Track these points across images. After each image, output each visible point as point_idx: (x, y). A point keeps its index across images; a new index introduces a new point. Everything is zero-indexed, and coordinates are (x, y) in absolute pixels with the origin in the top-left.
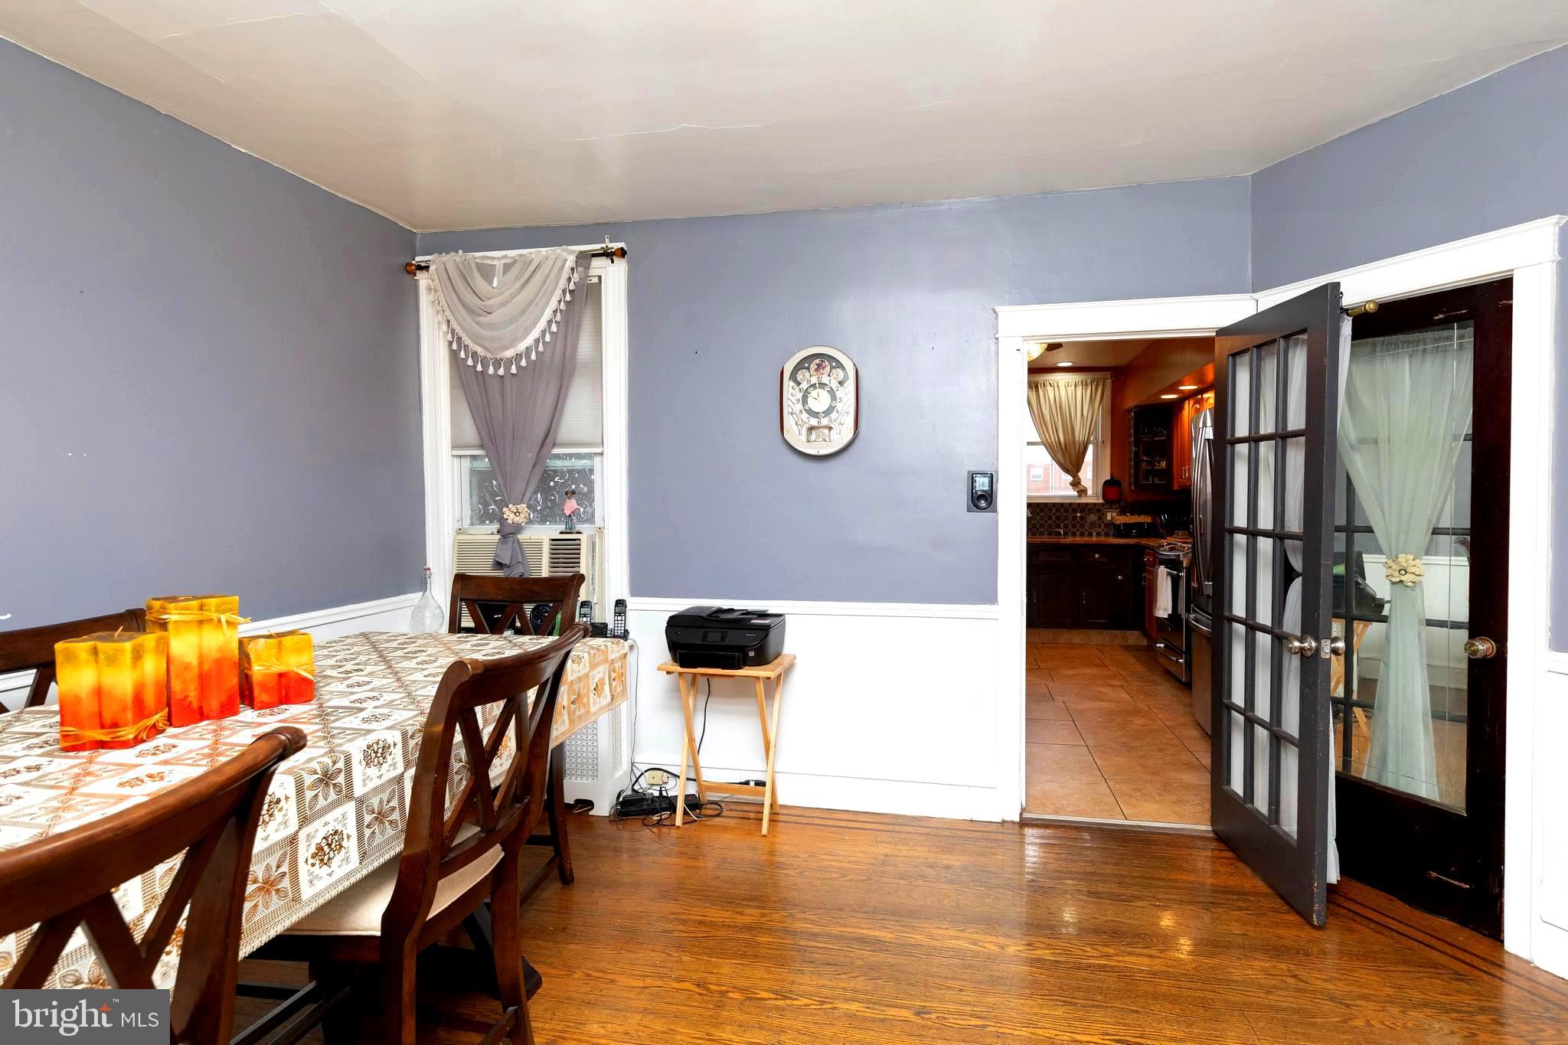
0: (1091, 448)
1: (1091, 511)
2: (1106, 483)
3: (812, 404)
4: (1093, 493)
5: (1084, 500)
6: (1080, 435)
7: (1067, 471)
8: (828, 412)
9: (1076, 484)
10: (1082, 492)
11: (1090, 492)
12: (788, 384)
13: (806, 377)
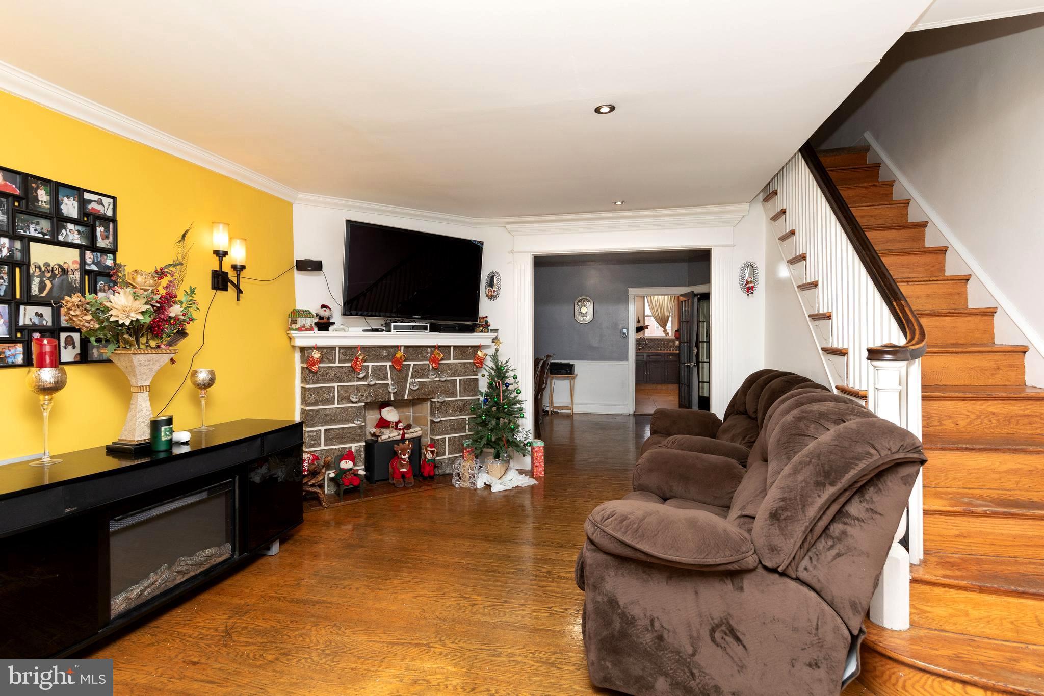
0: (670, 317)
1: (670, 341)
2: (676, 331)
3: (582, 311)
4: (671, 335)
5: (668, 337)
6: (666, 313)
7: (661, 326)
8: (586, 313)
9: (665, 331)
10: (667, 334)
11: (670, 334)
12: (576, 306)
13: (580, 304)
